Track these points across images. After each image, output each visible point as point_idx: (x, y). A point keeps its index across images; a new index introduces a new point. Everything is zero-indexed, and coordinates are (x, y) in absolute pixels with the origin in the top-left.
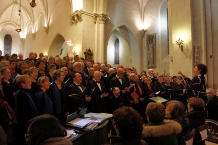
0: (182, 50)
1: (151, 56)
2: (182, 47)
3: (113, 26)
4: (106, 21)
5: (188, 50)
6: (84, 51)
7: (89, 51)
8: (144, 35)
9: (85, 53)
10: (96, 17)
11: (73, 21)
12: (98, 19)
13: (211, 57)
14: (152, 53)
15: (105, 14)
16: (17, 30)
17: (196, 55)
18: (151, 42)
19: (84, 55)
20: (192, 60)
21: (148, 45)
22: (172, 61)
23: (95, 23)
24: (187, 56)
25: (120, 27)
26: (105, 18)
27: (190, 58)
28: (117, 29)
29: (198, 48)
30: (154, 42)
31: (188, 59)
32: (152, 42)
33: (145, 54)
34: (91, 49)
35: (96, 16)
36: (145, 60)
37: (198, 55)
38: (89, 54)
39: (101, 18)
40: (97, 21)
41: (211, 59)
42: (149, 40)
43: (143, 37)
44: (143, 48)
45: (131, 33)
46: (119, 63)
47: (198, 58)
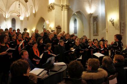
0: (113, 25)
2: (113, 24)
3: (72, 11)
4: (69, 9)
5: (117, 25)
6: (56, 27)
10: (63, 7)
11: (49, 10)
15: (68, 5)
16: (18, 15)
17: (122, 28)
20: (119, 31)
22: (107, 31)
23: (62, 10)
24: (116, 29)
28: (75, 13)
32: (96, 20)
33: (92, 28)
34: (60, 25)
38: (59, 28)
42: (94, 19)
43: (90, 18)
46: (76, 33)
47: (123, 30)
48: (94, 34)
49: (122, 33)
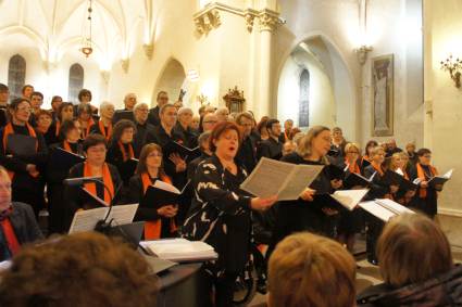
0: (458, 85)
1: (383, 108)
2: (457, 78)
3: (291, 36)
4: (276, 26)
6: (224, 94)
7: (236, 93)
8: (365, 58)
9: (226, 98)
10: (252, 17)
11: (201, 28)
12: (256, 20)
14: (384, 101)
15: (274, 9)
16: (83, 50)
18: (381, 74)
19: (223, 103)
21: (374, 83)
22: (430, 113)
23: (250, 30)
25: (309, 42)
26: (273, 18)
28: (303, 46)
30: (390, 75)
32: (385, 75)
33: (368, 103)
34: (240, 90)
35: (252, 15)
36: (368, 117)
38: (234, 99)
39: (263, 20)
40: (254, 27)
42: (378, 71)
43: (362, 64)
44: (364, 89)
45: (336, 53)
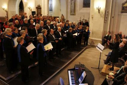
0: (99, 13)
5: (102, 13)
6: (36, 7)
13: (113, 17)
17: (106, 16)
19: (36, 9)
20: (104, 19)
22: (93, 18)
24: (101, 16)
27: (103, 18)
29: (108, 12)
31: (102, 18)
33: (69, 7)
34: (40, 5)
37: (107, 16)
38: (39, 8)
41: (113, 19)
44: (68, 3)
46: (52, 11)
47: (107, 18)
48: (72, 13)
49: (106, 21)
